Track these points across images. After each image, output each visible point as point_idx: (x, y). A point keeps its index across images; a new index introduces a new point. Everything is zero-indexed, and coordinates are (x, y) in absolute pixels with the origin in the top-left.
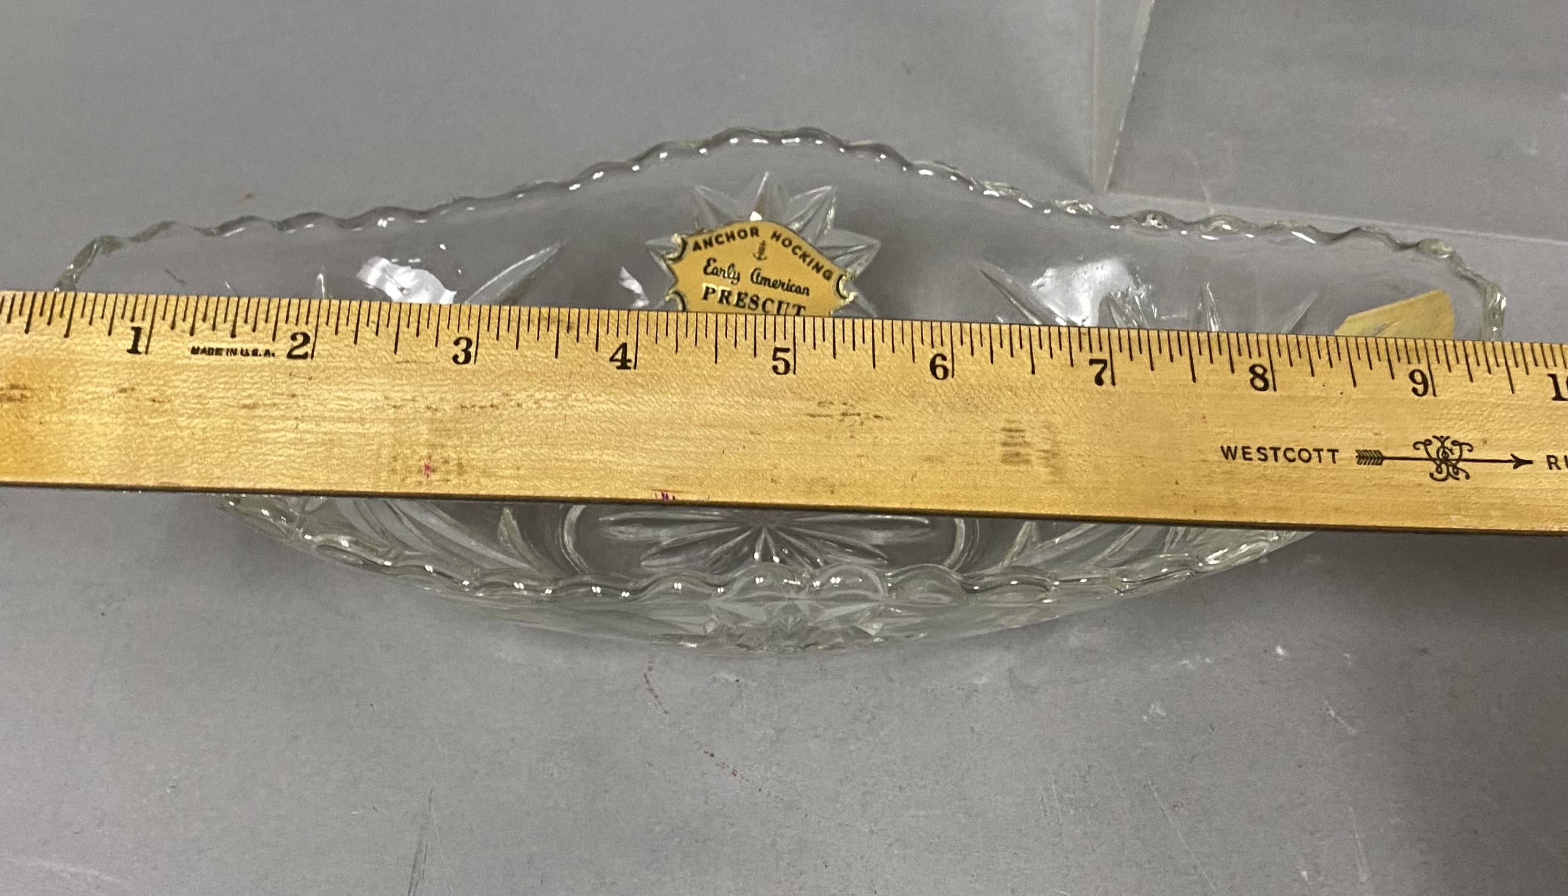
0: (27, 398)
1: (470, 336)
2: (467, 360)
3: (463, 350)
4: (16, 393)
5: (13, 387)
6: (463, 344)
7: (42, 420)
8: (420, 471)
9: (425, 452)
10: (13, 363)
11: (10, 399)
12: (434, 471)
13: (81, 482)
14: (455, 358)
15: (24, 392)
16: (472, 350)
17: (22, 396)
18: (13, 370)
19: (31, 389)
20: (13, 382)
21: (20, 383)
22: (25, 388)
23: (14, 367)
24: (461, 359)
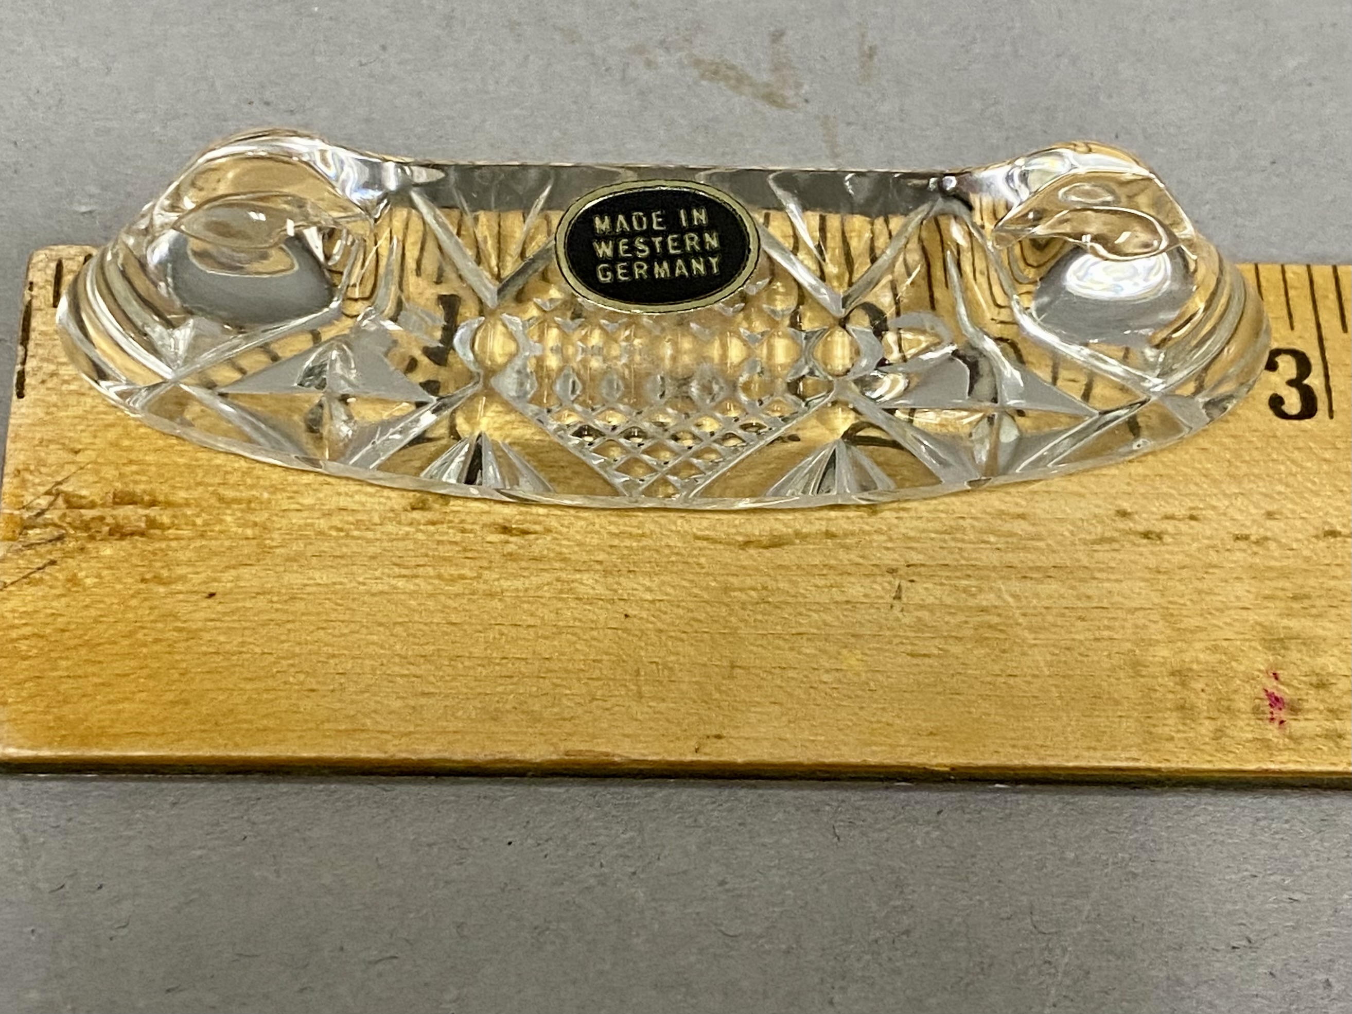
0: (162, 527)
1: (1299, 346)
2: (1309, 409)
3: (1290, 383)
4: (131, 514)
5: (123, 499)
6: (1287, 367)
7: (214, 587)
8: (1256, 710)
9: (1260, 660)
10: (112, 435)
11: (118, 532)
12: (1295, 710)
13: (349, 754)
14: (1276, 403)
15: (153, 512)
16: (1315, 381)
17: (152, 523)
18: (112, 455)
19: (168, 504)
20: (119, 485)
21: (139, 489)
22: (153, 503)
23: (115, 445)
24: (1293, 402)
